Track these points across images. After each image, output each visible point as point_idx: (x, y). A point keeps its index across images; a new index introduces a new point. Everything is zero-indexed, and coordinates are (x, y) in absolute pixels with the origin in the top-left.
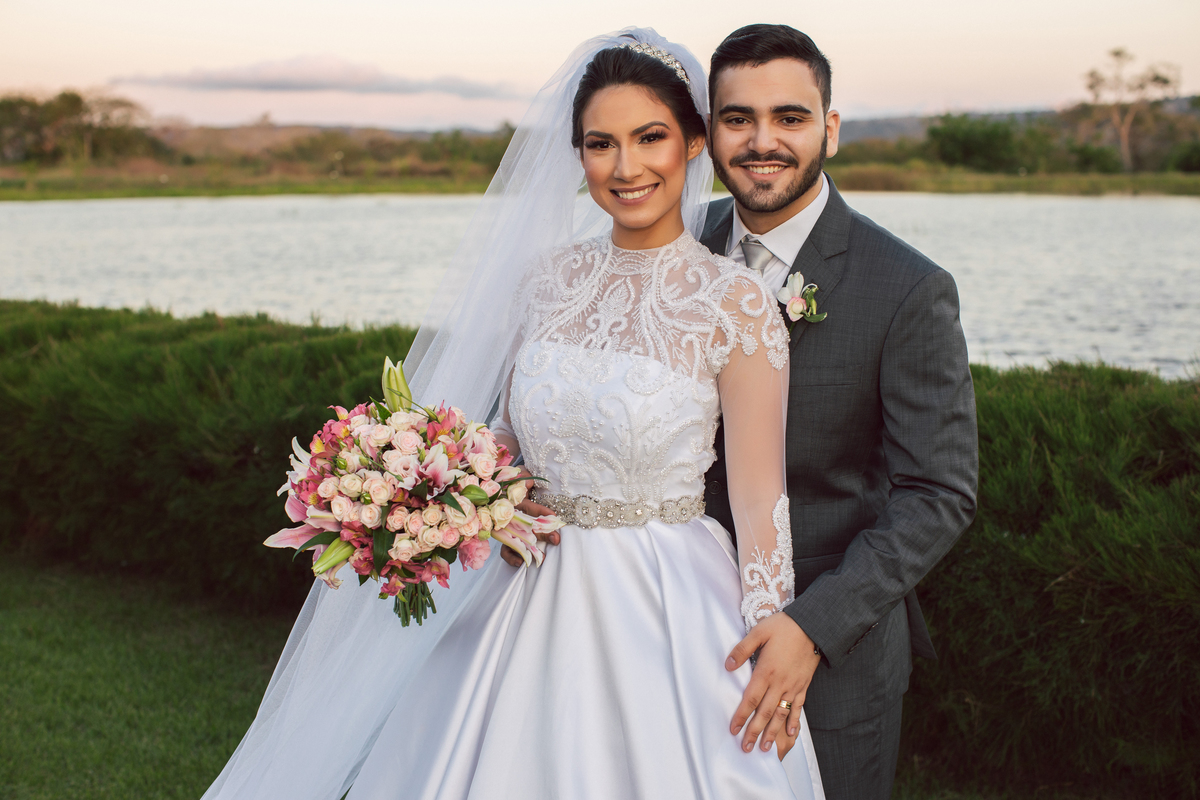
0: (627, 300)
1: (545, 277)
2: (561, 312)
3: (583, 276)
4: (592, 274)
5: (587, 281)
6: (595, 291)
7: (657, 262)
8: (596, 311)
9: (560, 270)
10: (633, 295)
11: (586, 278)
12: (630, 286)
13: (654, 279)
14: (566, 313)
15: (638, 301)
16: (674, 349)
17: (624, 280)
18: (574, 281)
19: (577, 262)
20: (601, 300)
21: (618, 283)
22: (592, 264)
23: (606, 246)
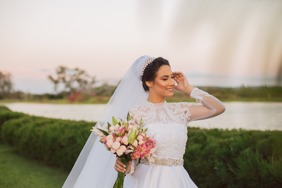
0: (164, 113)
1: (139, 113)
2: (150, 118)
4: (151, 110)
5: (151, 111)
6: (155, 113)
7: (165, 105)
8: (159, 117)
9: (141, 111)
10: (165, 112)
11: (150, 111)
12: (163, 111)
14: (152, 118)
15: (167, 113)
16: (181, 120)
17: (161, 110)
18: (148, 112)
19: (144, 109)
20: (158, 114)
21: (160, 110)
22: (149, 108)
23: (150, 104)
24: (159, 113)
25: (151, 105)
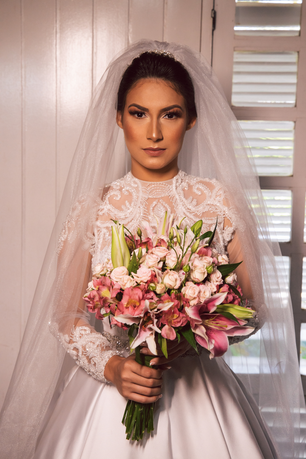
3: (127, 203)
5: (132, 204)
6: (142, 211)
7: (174, 188)
10: (169, 209)
12: (164, 203)
13: (177, 197)
15: (173, 211)
17: (158, 201)
18: (123, 207)
19: (117, 196)
20: (150, 214)
21: (155, 203)
22: (130, 194)
23: (135, 183)
24: (153, 210)
25: (136, 186)
